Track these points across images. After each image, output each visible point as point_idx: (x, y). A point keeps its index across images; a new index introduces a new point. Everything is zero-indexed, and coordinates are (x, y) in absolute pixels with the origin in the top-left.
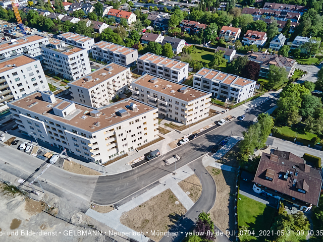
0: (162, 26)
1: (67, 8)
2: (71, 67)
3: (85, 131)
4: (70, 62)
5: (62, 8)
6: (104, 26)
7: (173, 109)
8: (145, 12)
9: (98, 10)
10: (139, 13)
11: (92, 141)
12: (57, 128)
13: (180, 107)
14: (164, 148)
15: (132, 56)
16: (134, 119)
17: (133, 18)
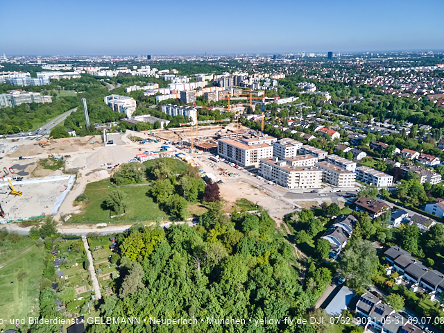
0: (357, 143)
1: (290, 124)
2: (286, 154)
3: (288, 171)
4: (286, 151)
5: (287, 123)
6: (313, 137)
7: (333, 177)
8: (349, 132)
9: (312, 127)
10: (343, 132)
11: (290, 175)
12: (276, 170)
13: (336, 176)
14: (321, 191)
15: (323, 154)
16: (309, 172)
17: (337, 135)
